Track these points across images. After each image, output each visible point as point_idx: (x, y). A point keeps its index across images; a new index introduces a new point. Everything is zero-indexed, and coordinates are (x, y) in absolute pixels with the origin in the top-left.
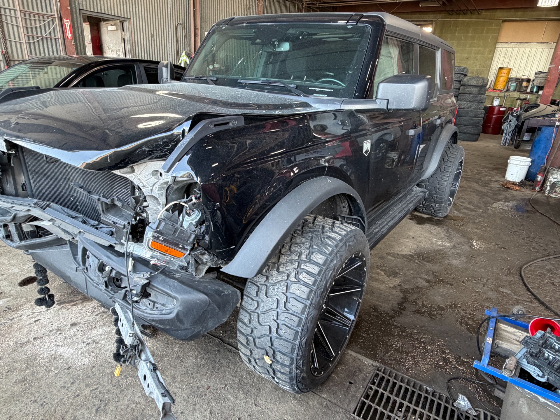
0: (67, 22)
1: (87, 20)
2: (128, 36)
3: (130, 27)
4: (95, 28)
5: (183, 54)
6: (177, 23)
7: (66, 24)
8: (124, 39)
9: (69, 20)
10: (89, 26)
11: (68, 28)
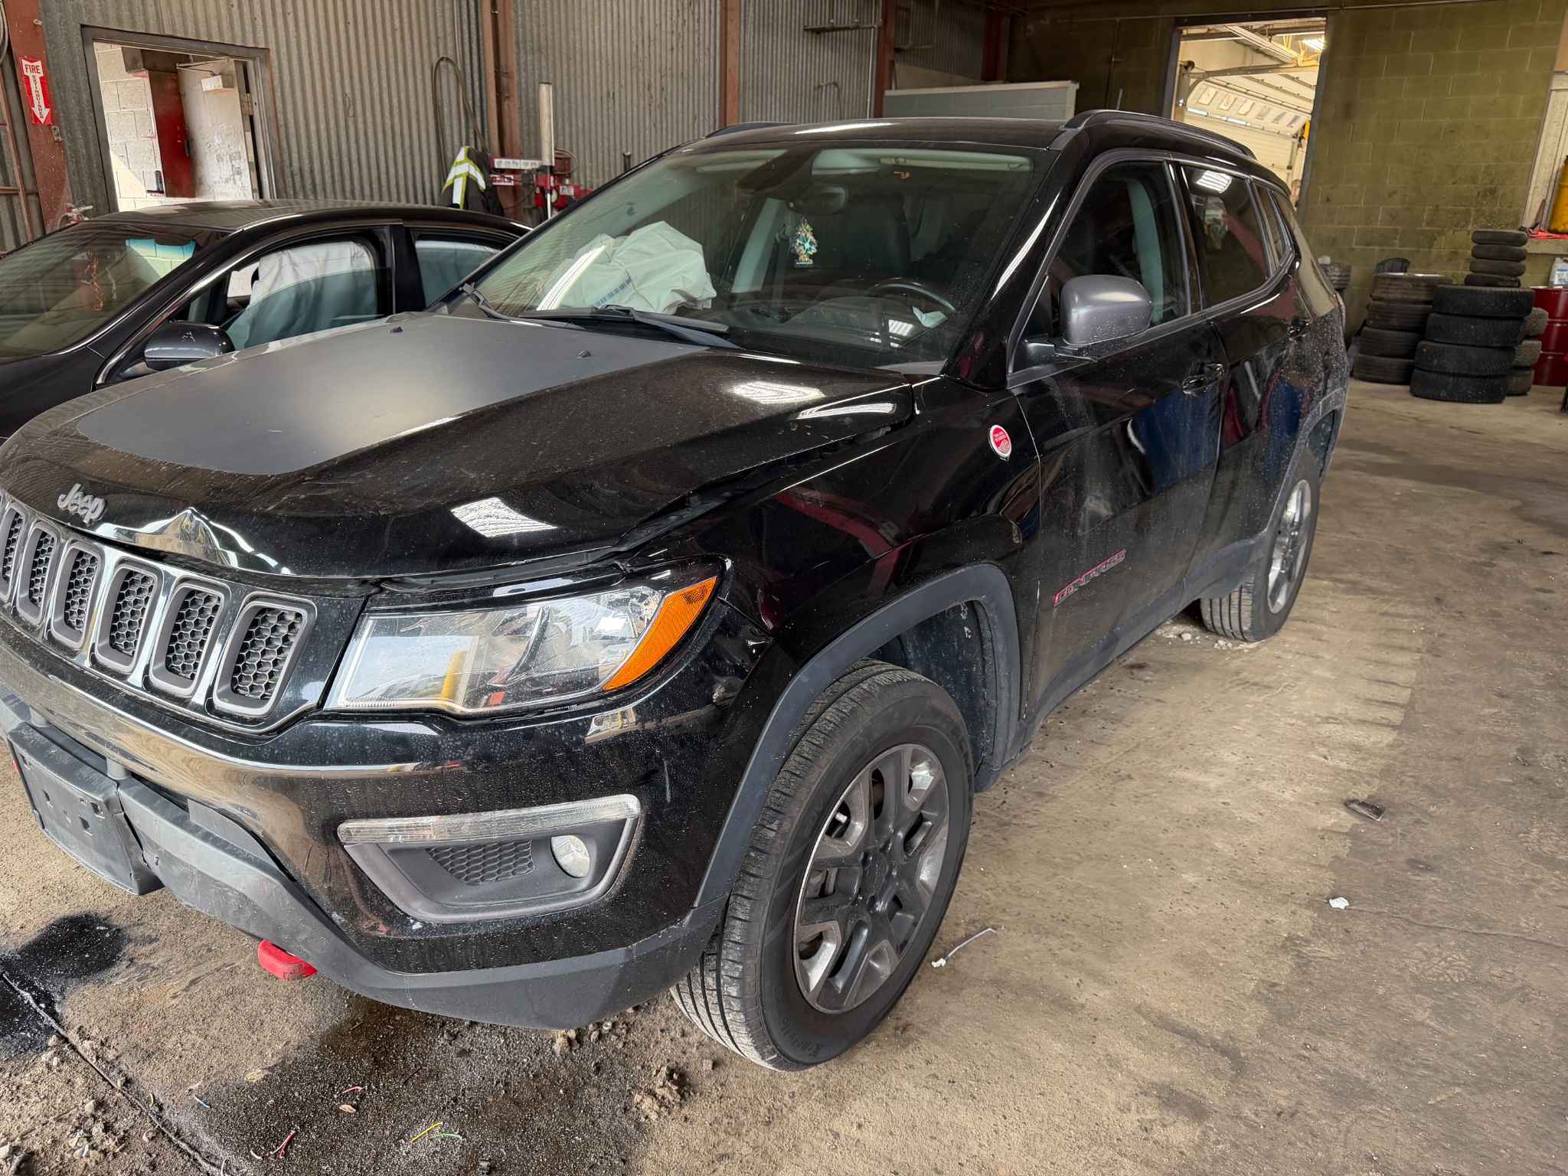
0: (34, 69)
1: (140, 64)
2: (263, 109)
3: (267, 76)
4: (170, 86)
5: (462, 155)
6: (435, 59)
7: (28, 73)
8: (251, 118)
9: (39, 63)
10: (147, 81)
11: (36, 88)
